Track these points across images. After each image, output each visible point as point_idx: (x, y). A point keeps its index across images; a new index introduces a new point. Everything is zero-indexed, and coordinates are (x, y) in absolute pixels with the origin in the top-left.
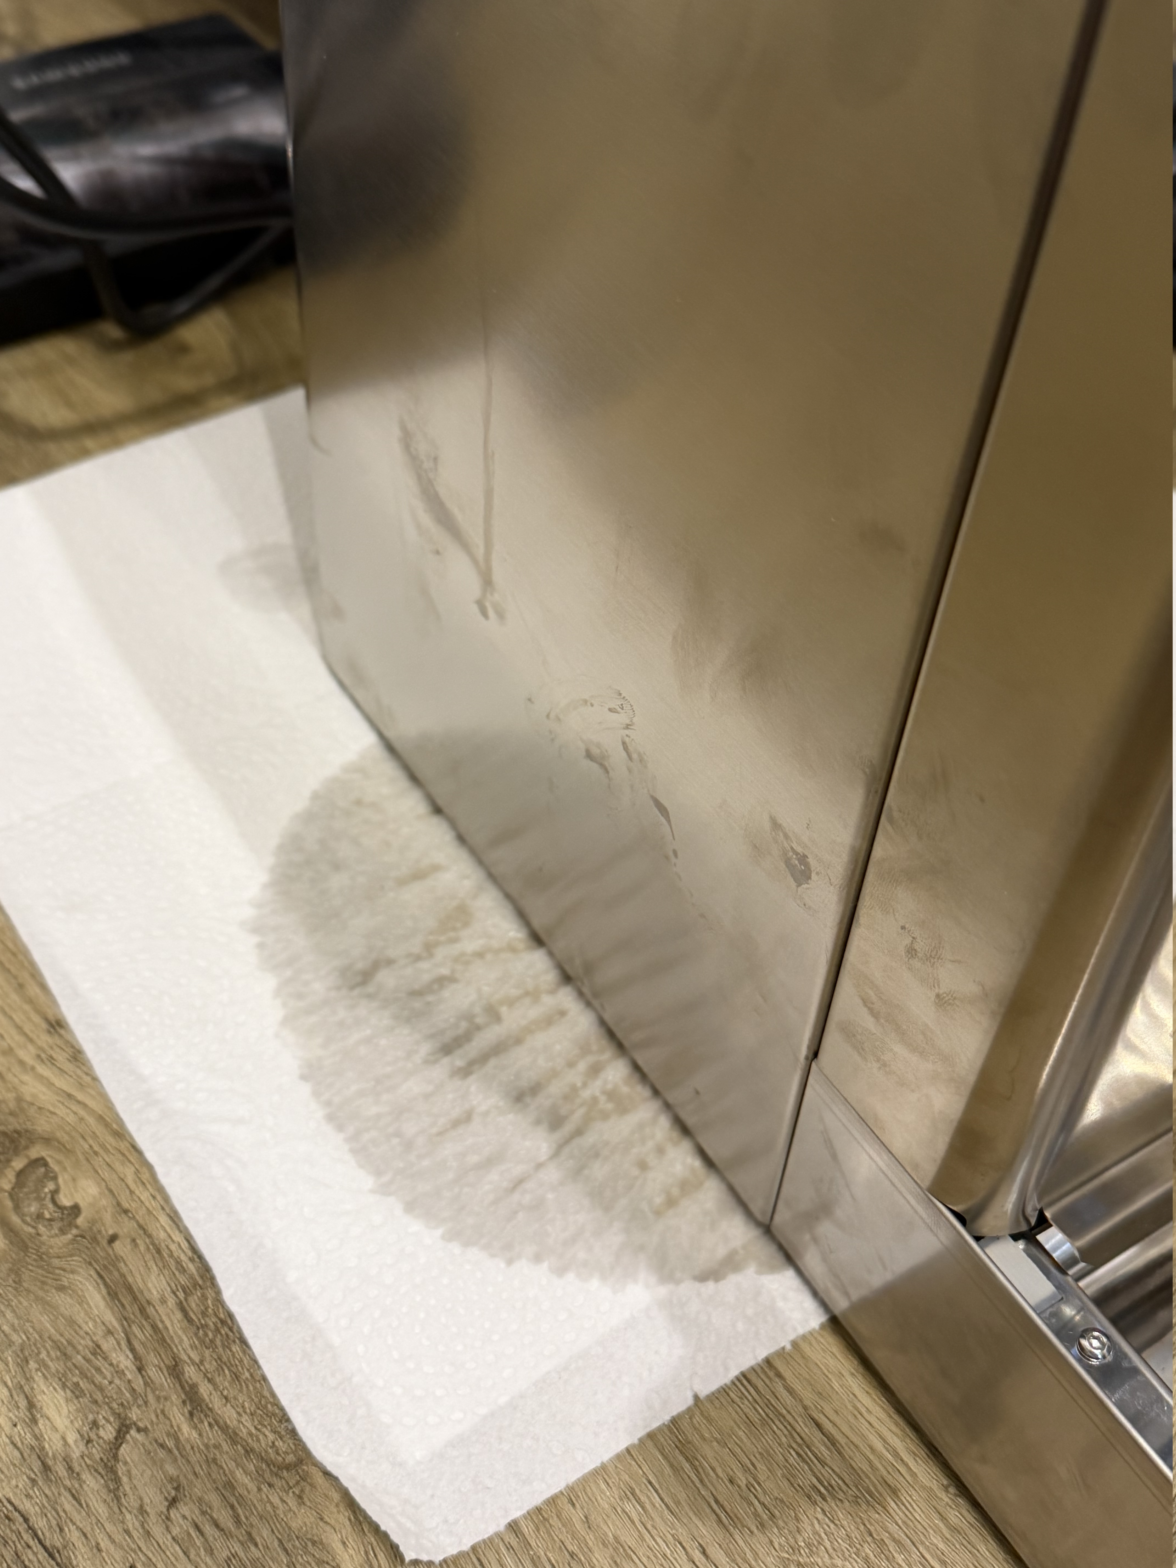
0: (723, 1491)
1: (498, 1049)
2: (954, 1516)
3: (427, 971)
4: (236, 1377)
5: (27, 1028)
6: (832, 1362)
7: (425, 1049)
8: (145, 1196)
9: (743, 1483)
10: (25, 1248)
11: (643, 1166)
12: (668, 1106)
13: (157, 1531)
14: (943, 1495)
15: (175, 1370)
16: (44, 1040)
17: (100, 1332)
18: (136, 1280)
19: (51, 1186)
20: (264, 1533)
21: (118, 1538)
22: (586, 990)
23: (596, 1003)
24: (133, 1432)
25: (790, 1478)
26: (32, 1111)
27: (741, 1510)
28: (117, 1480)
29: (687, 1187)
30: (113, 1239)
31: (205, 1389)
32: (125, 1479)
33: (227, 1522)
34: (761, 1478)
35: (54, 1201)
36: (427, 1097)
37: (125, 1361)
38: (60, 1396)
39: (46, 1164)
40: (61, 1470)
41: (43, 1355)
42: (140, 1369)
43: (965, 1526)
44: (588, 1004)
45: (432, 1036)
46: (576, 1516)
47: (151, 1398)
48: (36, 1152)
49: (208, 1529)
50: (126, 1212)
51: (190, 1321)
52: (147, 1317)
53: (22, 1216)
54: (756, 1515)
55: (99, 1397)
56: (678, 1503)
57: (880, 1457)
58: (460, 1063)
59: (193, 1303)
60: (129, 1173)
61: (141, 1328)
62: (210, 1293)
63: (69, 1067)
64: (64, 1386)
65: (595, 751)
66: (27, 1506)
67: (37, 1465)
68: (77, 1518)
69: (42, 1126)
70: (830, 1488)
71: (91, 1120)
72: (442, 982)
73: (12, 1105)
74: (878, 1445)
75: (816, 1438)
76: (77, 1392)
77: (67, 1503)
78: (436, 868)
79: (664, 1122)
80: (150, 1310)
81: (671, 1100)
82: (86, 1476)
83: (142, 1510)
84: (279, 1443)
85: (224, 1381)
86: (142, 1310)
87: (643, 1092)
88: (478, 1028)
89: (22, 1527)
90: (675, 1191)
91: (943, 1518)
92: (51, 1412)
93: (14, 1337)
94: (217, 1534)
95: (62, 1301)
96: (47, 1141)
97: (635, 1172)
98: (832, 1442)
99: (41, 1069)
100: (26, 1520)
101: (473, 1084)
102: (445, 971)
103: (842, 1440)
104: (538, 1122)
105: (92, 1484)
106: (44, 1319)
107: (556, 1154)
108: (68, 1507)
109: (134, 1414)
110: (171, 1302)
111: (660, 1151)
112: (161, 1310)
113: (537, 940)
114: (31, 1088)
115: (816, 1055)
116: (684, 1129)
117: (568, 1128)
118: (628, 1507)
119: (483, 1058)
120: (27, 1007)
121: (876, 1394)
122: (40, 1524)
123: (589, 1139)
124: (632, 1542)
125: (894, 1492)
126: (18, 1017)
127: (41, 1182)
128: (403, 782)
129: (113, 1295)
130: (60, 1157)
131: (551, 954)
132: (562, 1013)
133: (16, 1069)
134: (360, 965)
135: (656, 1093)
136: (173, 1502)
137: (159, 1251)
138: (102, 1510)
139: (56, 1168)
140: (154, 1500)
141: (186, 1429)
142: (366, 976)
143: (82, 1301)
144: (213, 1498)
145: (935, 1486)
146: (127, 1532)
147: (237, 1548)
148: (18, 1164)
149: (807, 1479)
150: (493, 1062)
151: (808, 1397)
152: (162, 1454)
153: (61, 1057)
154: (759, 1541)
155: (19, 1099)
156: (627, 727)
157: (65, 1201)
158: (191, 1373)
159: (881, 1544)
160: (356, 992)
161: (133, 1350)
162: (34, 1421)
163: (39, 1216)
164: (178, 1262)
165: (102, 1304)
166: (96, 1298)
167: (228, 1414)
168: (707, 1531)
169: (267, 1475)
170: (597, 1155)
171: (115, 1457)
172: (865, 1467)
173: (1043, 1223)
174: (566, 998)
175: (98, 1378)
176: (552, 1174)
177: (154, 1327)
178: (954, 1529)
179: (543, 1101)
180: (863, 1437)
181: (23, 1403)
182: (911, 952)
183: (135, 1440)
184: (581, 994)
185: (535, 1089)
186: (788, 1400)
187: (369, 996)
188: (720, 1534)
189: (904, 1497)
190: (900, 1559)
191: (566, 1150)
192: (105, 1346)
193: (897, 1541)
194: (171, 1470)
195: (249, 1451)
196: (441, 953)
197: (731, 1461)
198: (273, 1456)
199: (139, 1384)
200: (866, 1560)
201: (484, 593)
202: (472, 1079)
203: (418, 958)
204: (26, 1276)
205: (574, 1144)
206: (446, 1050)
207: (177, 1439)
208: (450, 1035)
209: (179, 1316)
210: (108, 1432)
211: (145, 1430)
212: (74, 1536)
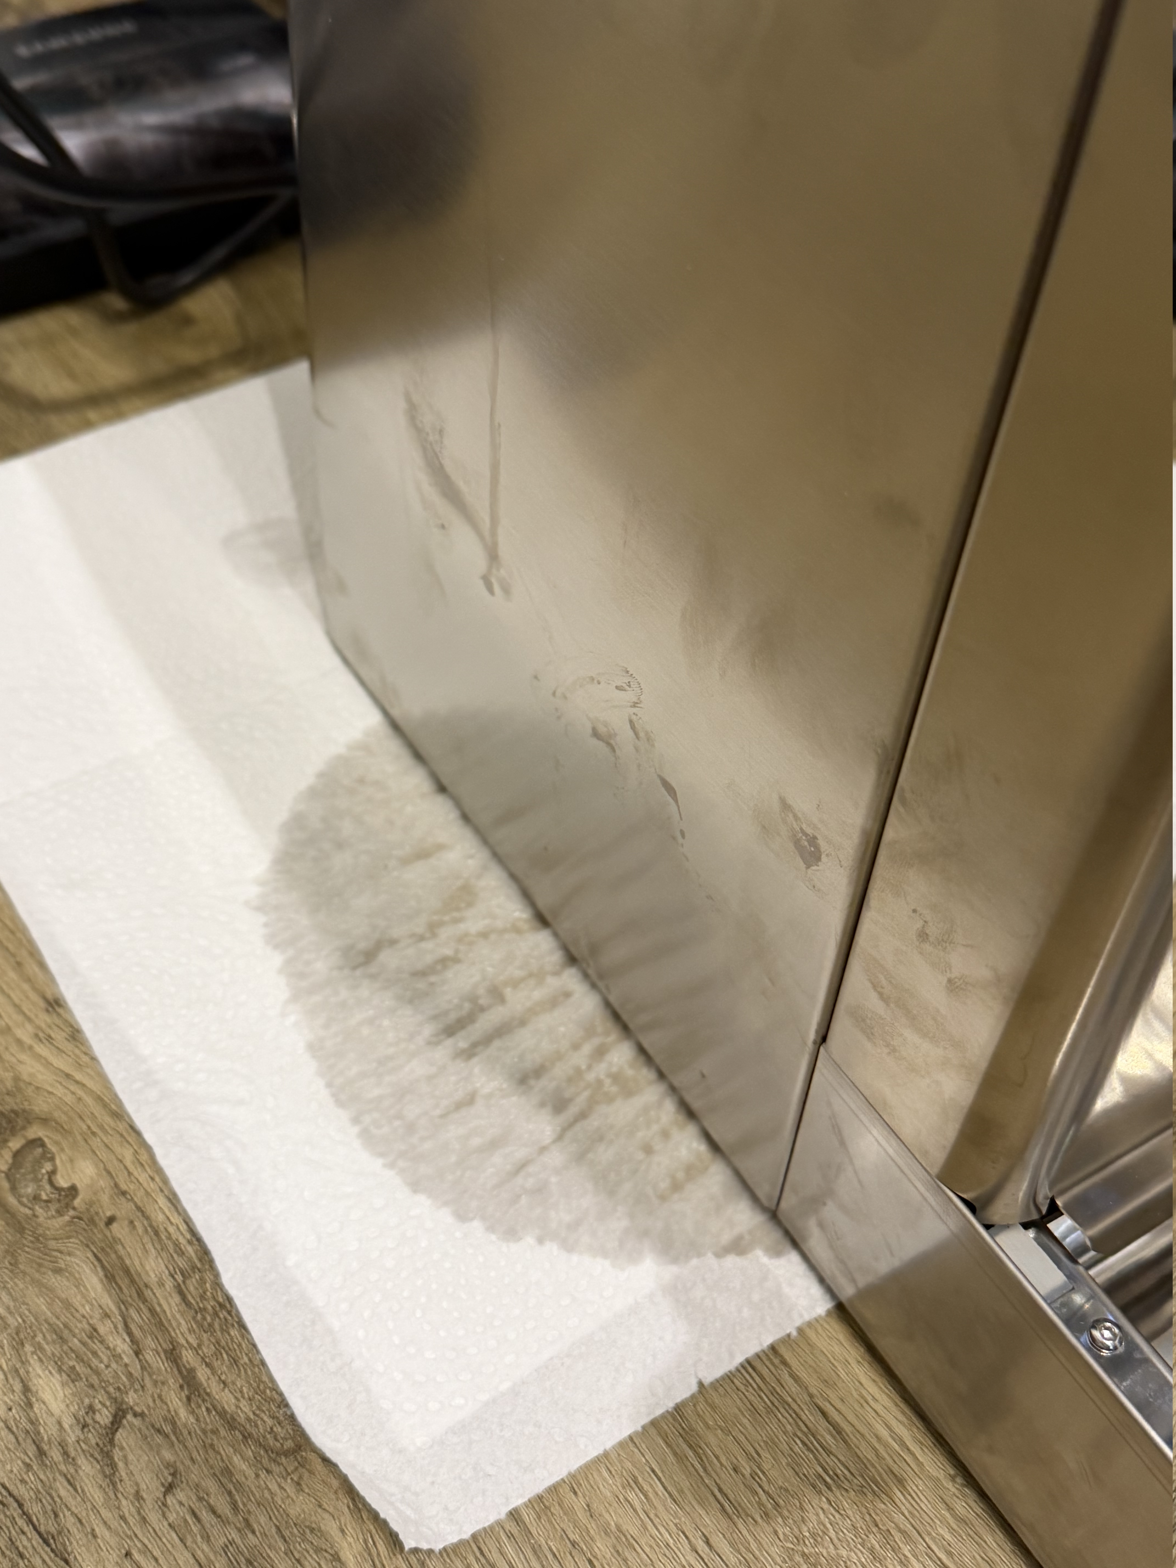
0: (727, 1480)
1: (502, 1031)
2: (960, 1507)
3: (432, 950)
4: (235, 1361)
5: (25, 1008)
6: (837, 1349)
7: (428, 1030)
8: (143, 1178)
9: (747, 1472)
10: (21, 1230)
11: (648, 1150)
12: (673, 1089)
13: (153, 1517)
14: (950, 1485)
15: (172, 1354)
16: (44, 1019)
17: (97, 1314)
18: (134, 1262)
19: (48, 1167)
20: (261, 1520)
21: (114, 1524)
22: (590, 971)
23: (601, 985)
24: (130, 1417)
25: (795, 1467)
26: (30, 1091)
27: (745, 1499)
28: (113, 1466)
29: (692, 1172)
30: (111, 1220)
31: (202, 1373)
32: (121, 1465)
33: (226, 1510)
34: (766, 1466)
35: (51, 1182)
36: (430, 1078)
37: (122, 1345)
38: (56, 1380)
39: (43, 1145)
40: (55, 1454)
41: (39, 1338)
42: (137, 1353)
43: (972, 1516)
44: (595, 986)
45: (436, 1017)
46: (578, 1504)
47: (148, 1382)
48: (35, 1131)
49: (205, 1515)
50: (124, 1193)
51: (188, 1304)
52: (145, 1301)
53: (18, 1197)
54: (760, 1504)
55: (95, 1380)
56: (681, 1491)
57: (886, 1446)
58: (463, 1044)
59: (192, 1285)
60: (127, 1155)
61: (139, 1311)
62: (209, 1276)
63: (68, 1047)
64: (60, 1370)
65: (602, 729)
66: (21, 1491)
67: (32, 1450)
68: (71, 1502)
69: (40, 1106)
70: (835, 1478)
71: (89, 1100)
72: (445, 962)
73: (9, 1084)
74: (884, 1433)
75: (822, 1426)
76: (73, 1376)
77: (62, 1489)
78: (439, 848)
79: (670, 1106)
80: (148, 1293)
81: (676, 1083)
82: (81, 1461)
83: (138, 1496)
84: (278, 1429)
85: (223, 1367)
86: (140, 1294)
87: (647, 1074)
88: (482, 1009)
89: (16, 1513)
90: (680, 1175)
91: (949, 1508)
92: (47, 1396)
93: (10, 1320)
94: (214, 1520)
95: (59, 1284)
96: (45, 1121)
97: (640, 1156)
98: (838, 1430)
99: (39, 1049)
100: (21, 1506)
101: (476, 1066)
102: (448, 952)
103: (848, 1429)
104: (542, 1105)
105: (87, 1469)
106: (41, 1301)
107: (560, 1138)
108: (63, 1493)
109: (131, 1398)
110: (169, 1284)
111: (665, 1134)
112: (158, 1293)
113: (542, 920)
114: (29, 1068)
115: (824, 1038)
116: (689, 1113)
117: (572, 1111)
118: (631, 1496)
119: (487, 1040)
120: (25, 986)
121: (882, 1382)
122: (34, 1509)
123: (594, 1122)
124: (634, 1531)
125: (900, 1482)
126: (17, 997)
127: (38, 1163)
128: (407, 760)
129: (110, 1278)
130: (58, 1137)
131: (556, 935)
132: (567, 995)
133: (14, 1049)
134: (362, 945)
135: (662, 1075)
136: (169, 1488)
137: (157, 1233)
138: (98, 1496)
139: (53, 1148)
140: (151, 1486)
141: (183, 1413)
142: (370, 956)
143: (78, 1284)
144: (211, 1485)
145: (941, 1475)
146: (123, 1518)
147: (234, 1535)
148: (15, 1144)
149: (812, 1468)
150: (497, 1043)
151: (814, 1384)
152: (159, 1439)
153: (59, 1036)
154: (763, 1531)
155: (17, 1079)
156: (635, 705)
157: (62, 1182)
158: (188, 1357)
159: (886, 1535)
160: (358, 972)
161: (130, 1333)
162: (30, 1405)
163: (36, 1198)
164: (177, 1245)
165: (99, 1287)
166: (94, 1282)
167: (226, 1399)
168: (711, 1521)
169: (265, 1461)
170: (601, 1139)
171: (112, 1442)
172: (871, 1455)
173: (1054, 1212)
174: (571, 979)
175: (95, 1362)
176: (556, 1157)
177: (152, 1311)
178: (960, 1520)
179: (547, 1083)
180: (869, 1425)
181: (18, 1387)
182: (923, 936)
183: (131, 1425)
184: (586, 976)
185: (539, 1072)
186: (794, 1388)
187: (373, 977)
188: (724, 1523)
189: (911, 1486)
190: (906, 1550)
191: (569, 1134)
192: (102, 1330)
193: (903, 1532)
194: (168, 1455)
195: (246, 1437)
196: (445, 933)
197: (735, 1449)
198: (271, 1442)
199: (136, 1369)
200: (872, 1550)
201: (490, 568)
202: (475, 1060)
203: (422, 938)
204: (22, 1258)
205: (578, 1127)
206: (450, 1031)
207: (174, 1424)
208: (453, 1016)
209: (177, 1299)
210: (104, 1417)
211: (142, 1415)
212: (69, 1522)
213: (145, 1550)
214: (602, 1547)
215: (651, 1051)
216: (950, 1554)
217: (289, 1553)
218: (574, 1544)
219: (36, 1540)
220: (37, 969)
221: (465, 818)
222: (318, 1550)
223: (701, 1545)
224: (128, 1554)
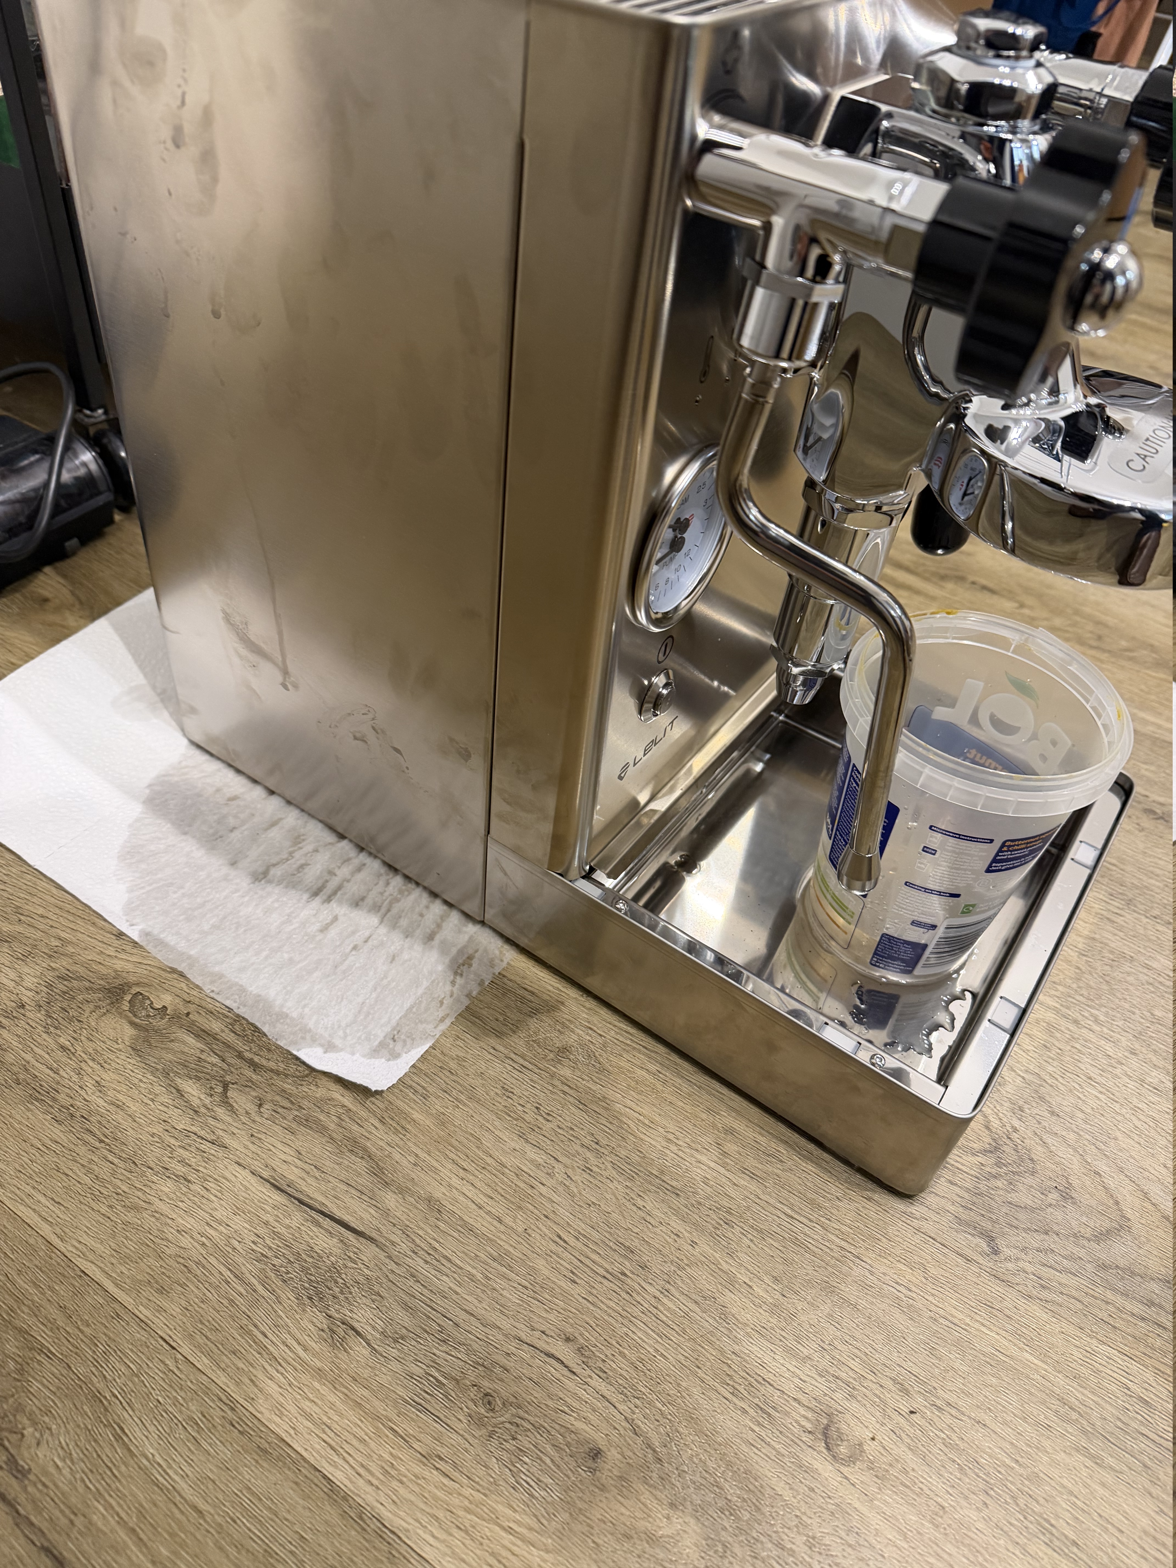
0: (494, 1024)
1: (339, 888)
2: (587, 1004)
3: (294, 864)
4: (269, 1050)
5: (105, 940)
6: (524, 965)
7: (306, 896)
8: (195, 993)
9: (501, 1019)
10: (147, 1030)
11: (422, 915)
12: (425, 888)
13: (257, 1119)
14: (581, 998)
15: (240, 1056)
16: (116, 943)
17: (198, 1052)
18: (206, 1027)
19: (148, 1002)
20: (305, 1103)
21: (239, 1127)
22: (372, 851)
23: (379, 855)
24: (231, 1086)
25: (520, 1011)
26: (124, 974)
27: (504, 1029)
28: (231, 1106)
29: (443, 918)
30: (188, 1014)
31: (256, 1059)
32: (234, 1104)
33: (289, 1105)
34: (509, 1015)
35: (152, 1008)
36: (315, 915)
37: (215, 1059)
38: (190, 1082)
39: (141, 994)
40: (203, 1110)
41: (175, 1069)
42: (223, 1061)
43: (593, 1007)
44: (376, 857)
45: (307, 890)
46: (437, 1053)
47: (233, 1070)
48: (135, 990)
49: (280, 1110)
50: (189, 1002)
51: (239, 1035)
52: (218, 1040)
53: (139, 1018)
54: (511, 1029)
55: (208, 1077)
56: (478, 1035)
57: (553, 993)
58: (325, 897)
59: (237, 1027)
60: (183, 986)
61: (217, 1045)
62: (244, 1022)
63: (135, 951)
64: (191, 1078)
65: (358, 735)
66: (194, 1129)
67: (191, 1112)
68: (218, 1125)
69: (132, 979)
70: (537, 1010)
71: (156, 970)
72: (302, 867)
73: (113, 974)
74: (551, 988)
75: (526, 994)
76: (198, 1079)
77: (211, 1121)
78: (281, 819)
79: (425, 895)
80: (218, 1037)
81: (426, 884)
82: (216, 1109)
83: (247, 1113)
84: (299, 1068)
85: (265, 1053)
86: (215, 1039)
87: (412, 886)
88: (327, 881)
89: (195, 1137)
90: (439, 921)
91: (584, 1007)
92: (189, 1090)
93: (158, 1067)
94: (285, 1111)
95: (175, 1046)
96: (138, 984)
97: (420, 918)
98: (533, 993)
99: (120, 956)
100: (195, 1134)
101: (334, 904)
102: (303, 862)
103: (537, 991)
104: (369, 911)
105: (220, 1112)
106: (170, 1056)
107: (381, 922)
108: (213, 1123)
109: (228, 1078)
110: (226, 1030)
111: (427, 907)
112: (223, 1035)
113: (342, 837)
114: (119, 965)
115: (489, 833)
116: (434, 895)
117: (383, 910)
118: (458, 1043)
119: (335, 893)
120: (101, 932)
121: (545, 971)
122: (202, 1133)
123: (395, 911)
124: (463, 1055)
125: (562, 1003)
126: (99, 937)
127: (142, 1003)
128: (250, 785)
129: (197, 1036)
130: (147, 989)
131: (351, 841)
132: (364, 865)
133: (108, 959)
134: (261, 870)
135: (418, 884)
136: (260, 1106)
137: (212, 1013)
138: (228, 1119)
139: (147, 994)
140: (252, 1108)
141: (254, 1076)
142: (265, 873)
143: (184, 1043)
144: (278, 1098)
145: (577, 996)
146: (244, 1123)
147: (296, 1113)
148: (128, 997)
149: (527, 1009)
150: (339, 893)
151: (518, 980)
152: (247, 1089)
153: (128, 948)
154: (515, 1038)
155: (116, 971)
156: (373, 719)
157: (158, 1006)
158: (247, 1055)
159: (563, 1024)
160: (263, 882)
161: (217, 1054)
162: (183, 1096)
163: (148, 1016)
164: (223, 1014)
165: (194, 1041)
166: (191, 1040)
167: (272, 1065)
168: (493, 1041)
169: (299, 1082)
170: (400, 917)
171: (226, 1097)
172: (548, 998)
173: (592, 870)
174: (363, 857)
175: (206, 1070)
176: (383, 930)
177: (224, 1043)
178: (590, 1009)
179: (369, 901)
180: (544, 988)
181: (174, 1091)
182: (518, 772)
183: (233, 1088)
184: (370, 854)
185: (363, 899)
186: (511, 984)
187: (270, 882)
188: (499, 1041)
189: (567, 1004)
190: (572, 1026)
191: (385, 918)
192: (203, 1057)
193: (569, 1021)
194: (254, 1094)
195: (286, 1076)
196: (297, 855)
197: (494, 1013)
198: (298, 1074)
199: (225, 1067)
200: (559, 1031)
201: (285, 679)
202: (332, 902)
203: (287, 860)
204: (152, 1041)
205: (388, 915)
206: (316, 894)
207: (252, 1082)
208: (315, 888)
209: (233, 1035)
210: (219, 1089)
211: (236, 1083)
212: (221, 1133)
213: (259, 1132)
214: (453, 1065)
215: (410, 875)
216: (589, 1022)
217: (322, 1111)
218: (440, 1067)
219: (209, 1145)
220: (103, 923)
221: (289, 803)
222: (335, 1106)
223: (492, 1051)
224: (252, 1135)
